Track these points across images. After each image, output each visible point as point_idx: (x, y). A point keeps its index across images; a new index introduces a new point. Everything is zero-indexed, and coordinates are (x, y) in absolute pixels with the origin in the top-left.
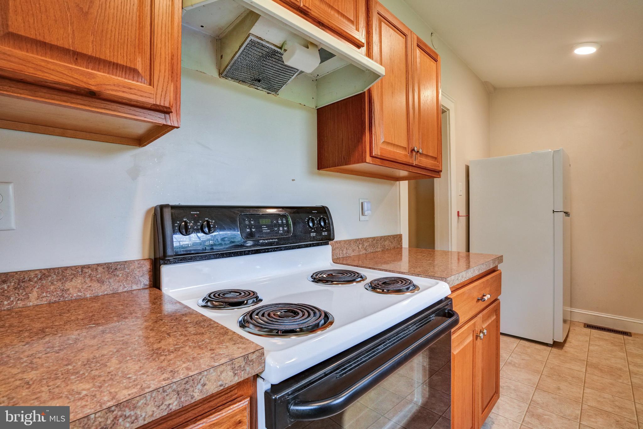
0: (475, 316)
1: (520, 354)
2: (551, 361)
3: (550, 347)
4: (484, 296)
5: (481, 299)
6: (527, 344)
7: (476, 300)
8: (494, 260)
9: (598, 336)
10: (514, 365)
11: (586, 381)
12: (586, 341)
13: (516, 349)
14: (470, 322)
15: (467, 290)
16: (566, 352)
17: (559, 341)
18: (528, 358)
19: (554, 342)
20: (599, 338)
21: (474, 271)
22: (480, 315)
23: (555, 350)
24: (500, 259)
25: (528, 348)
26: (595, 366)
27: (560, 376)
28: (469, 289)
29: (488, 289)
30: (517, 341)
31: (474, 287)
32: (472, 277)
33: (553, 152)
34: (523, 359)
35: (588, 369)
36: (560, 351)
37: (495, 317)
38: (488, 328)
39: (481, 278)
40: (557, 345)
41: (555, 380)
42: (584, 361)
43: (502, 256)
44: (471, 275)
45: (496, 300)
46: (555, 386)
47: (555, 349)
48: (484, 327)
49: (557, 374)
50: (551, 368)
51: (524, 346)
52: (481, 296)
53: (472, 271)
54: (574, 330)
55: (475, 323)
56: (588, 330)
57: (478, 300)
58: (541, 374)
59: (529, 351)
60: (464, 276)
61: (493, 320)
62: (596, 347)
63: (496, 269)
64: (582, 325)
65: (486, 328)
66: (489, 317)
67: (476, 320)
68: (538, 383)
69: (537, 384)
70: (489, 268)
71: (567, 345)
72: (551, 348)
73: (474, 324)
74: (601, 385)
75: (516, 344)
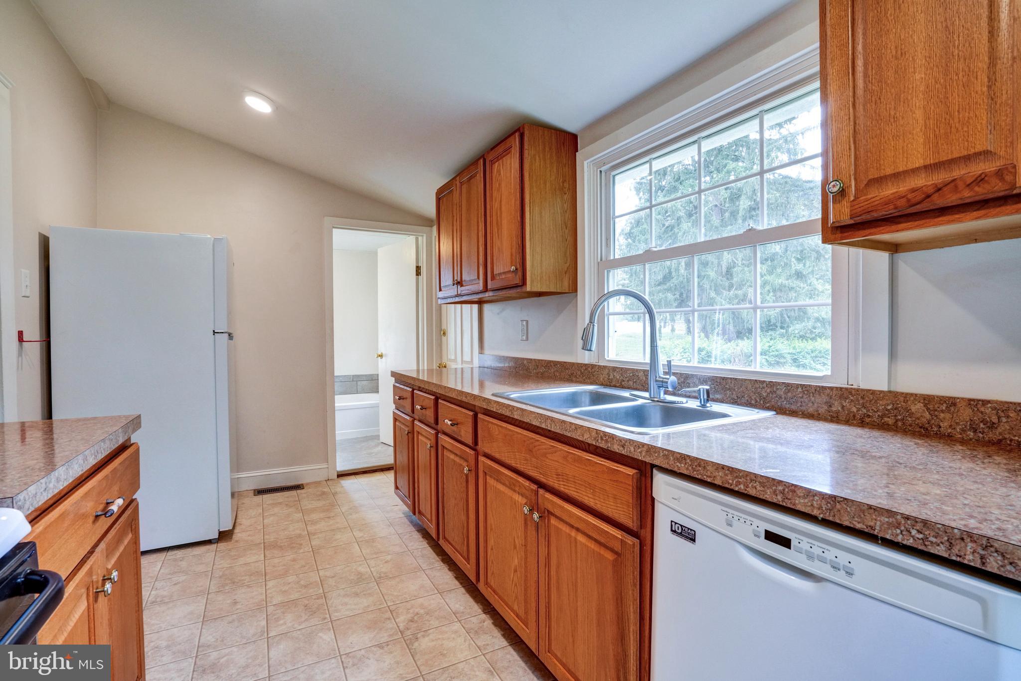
0: (91, 552)
1: (170, 577)
2: (219, 565)
3: (214, 543)
4: (108, 504)
5: (106, 513)
6: (179, 553)
7: (91, 519)
8: (125, 428)
9: (271, 502)
10: (163, 602)
11: (267, 571)
12: (260, 514)
13: (162, 571)
14: (80, 572)
15: (71, 506)
16: (237, 541)
17: (227, 529)
18: (184, 578)
19: (220, 533)
20: (273, 504)
21: (85, 459)
22: (102, 545)
23: (222, 546)
24: (135, 423)
25: (182, 559)
26: (274, 546)
27: (234, 583)
28: (75, 503)
29: (116, 488)
30: (162, 556)
31: (86, 494)
32: (80, 473)
33: (213, 239)
34: (175, 584)
35: (267, 553)
36: (229, 543)
37: (130, 536)
38: (118, 566)
39: (99, 469)
40: (225, 536)
41: (229, 592)
42: (261, 543)
43: (139, 417)
44: (79, 469)
45: (132, 501)
46: (228, 602)
47: (222, 544)
48: (109, 567)
49: (230, 582)
50: (220, 577)
51: (175, 560)
52: (101, 507)
53: (81, 462)
54: (243, 504)
55: (91, 568)
56: (259, 498)
57: (97, 517)
58: (208, 594)
59: (184, 564)
60: (63, 477)
61: (127, 545)
62: (271, 519)
63: (128, 444)
64: (252, 493)
65: (115, 567)
66: (118, 540)
67: (93, 560)
68: (205, 612)
69: (203, 614)
70: (117, 446)
71: (236, 531)
72: (216, 545)
73: (90, 573)
74: (284, 567)
75: (161, 563)
